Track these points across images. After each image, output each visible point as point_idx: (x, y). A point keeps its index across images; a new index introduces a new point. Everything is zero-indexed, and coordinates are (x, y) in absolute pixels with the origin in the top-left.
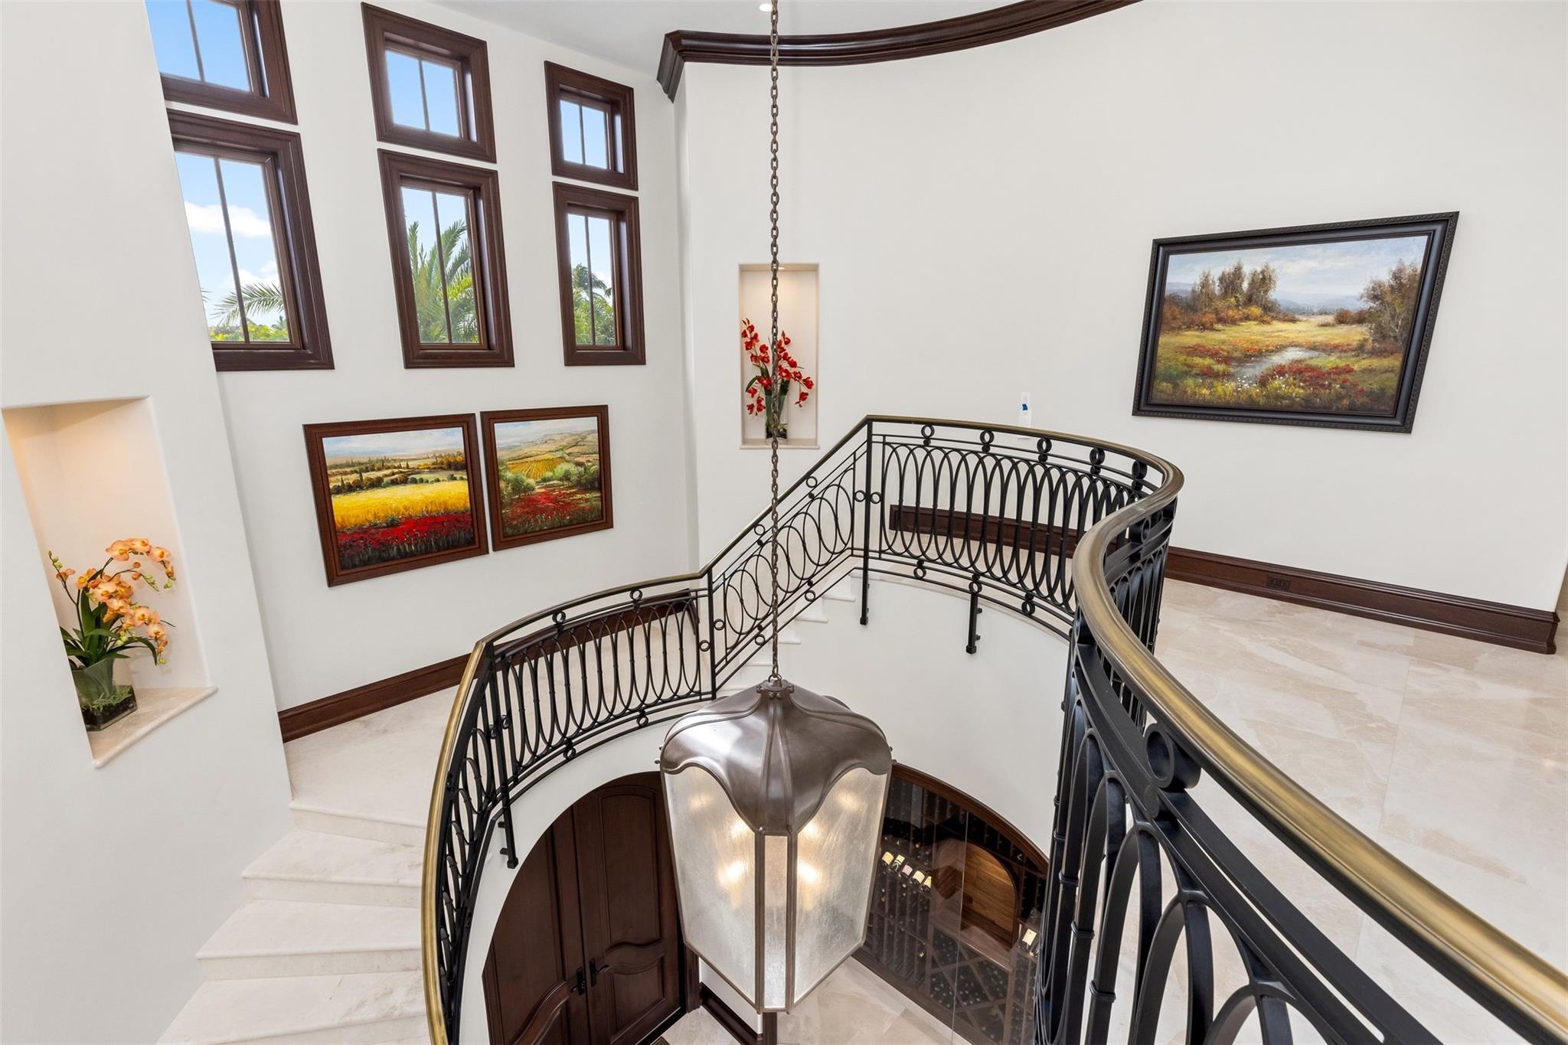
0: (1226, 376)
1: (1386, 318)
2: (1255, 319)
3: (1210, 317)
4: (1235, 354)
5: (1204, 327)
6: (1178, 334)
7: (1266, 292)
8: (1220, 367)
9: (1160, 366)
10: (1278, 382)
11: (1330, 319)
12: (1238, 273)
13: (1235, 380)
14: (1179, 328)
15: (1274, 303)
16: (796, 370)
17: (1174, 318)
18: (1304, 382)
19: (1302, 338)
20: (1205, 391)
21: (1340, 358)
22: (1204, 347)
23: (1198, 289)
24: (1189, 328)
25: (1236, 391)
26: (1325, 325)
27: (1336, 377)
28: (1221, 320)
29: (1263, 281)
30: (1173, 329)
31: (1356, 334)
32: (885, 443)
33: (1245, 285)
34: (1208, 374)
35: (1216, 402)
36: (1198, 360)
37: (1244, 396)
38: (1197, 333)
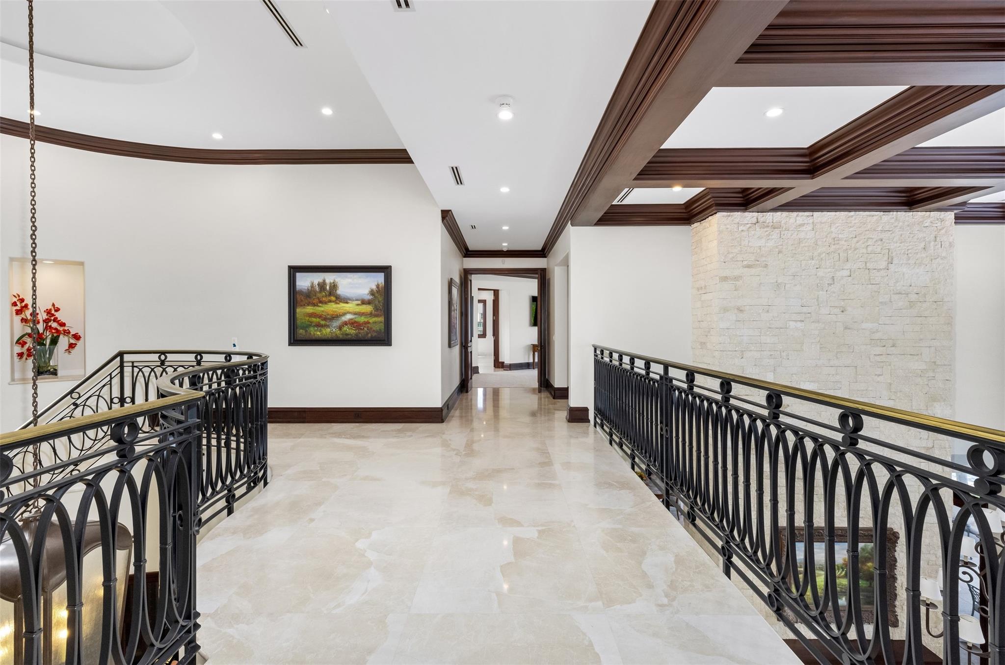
0: (328, 326)
1: (377, 302)
2: (333, 302)
3: (315, 301)
4: (328, 317)
5: (314, 305)
6: (304, 308)
7: (336, 291)
8: (323, 322)
9: (299, 322)
10: (345, 328)
11: (359, 302)
12: (324, 282)
13: (329, 328)
14: (304, 305)
15: (339, 295)
16: (66, 328)
17: (302, 301)
18: (355, 328)
19: (351, 310)
20: (318, 333)
21: (365, 318)
22: (315, 313)
23: (310, 288)
24: (308, 305)
25: (330, 332)
26: (358, 305)
27: (365, 325)
28: (321, 302)
29: (334, 286)
30: (301, 306)
31: (368, 309)
32: (133, 367)
33: (328, 288)
34: (318, 325)
35: (323, 338)
36: (314, 320)
37: (334, 335)
38: (312, 308)
